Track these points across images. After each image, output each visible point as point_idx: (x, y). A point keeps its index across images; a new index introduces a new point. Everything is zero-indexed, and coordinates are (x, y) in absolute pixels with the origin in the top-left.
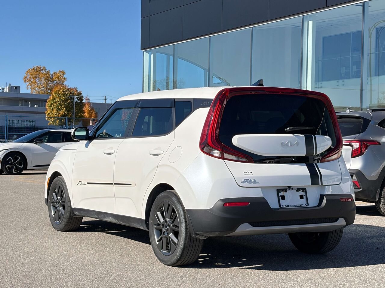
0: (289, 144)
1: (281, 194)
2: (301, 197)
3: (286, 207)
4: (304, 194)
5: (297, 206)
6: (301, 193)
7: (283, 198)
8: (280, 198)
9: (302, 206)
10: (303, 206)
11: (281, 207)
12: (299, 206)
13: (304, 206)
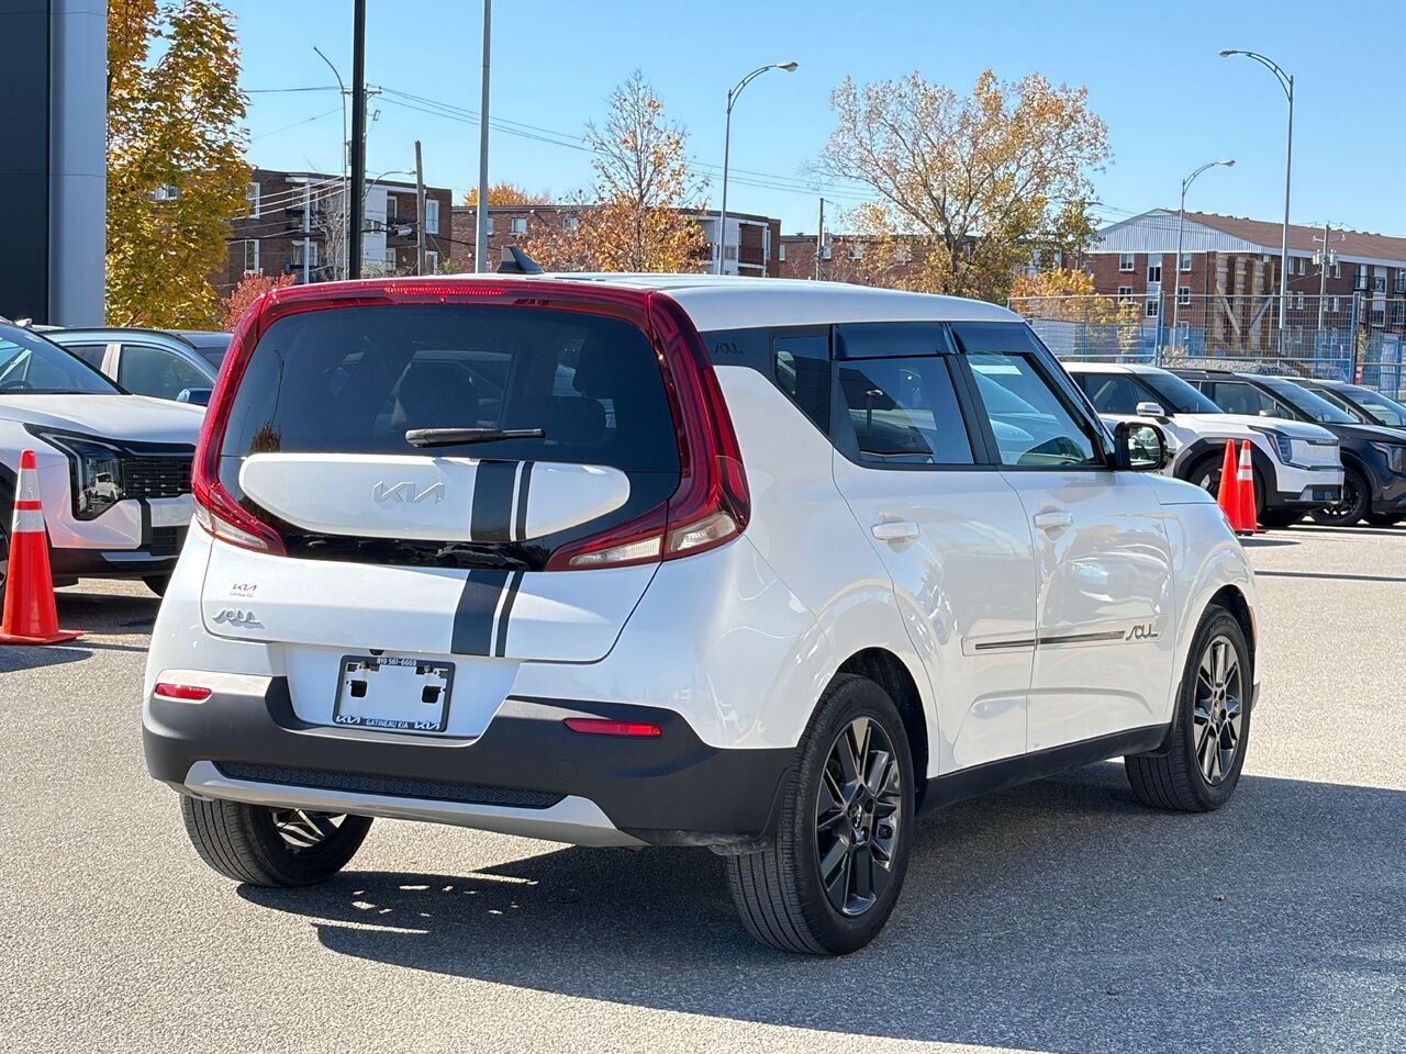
0: (408, 493)
1: (359, 674)
2: (430, 695)
3: (355, 723)
4: (442, 683)
5: (397, 727)
6: (435, 680)
7: (359, 689)
8: (348, 688)
9: (416, 727)
10: (420, 729)
11: (338, 720)
12: (406, 726)
13: (426, 730)
